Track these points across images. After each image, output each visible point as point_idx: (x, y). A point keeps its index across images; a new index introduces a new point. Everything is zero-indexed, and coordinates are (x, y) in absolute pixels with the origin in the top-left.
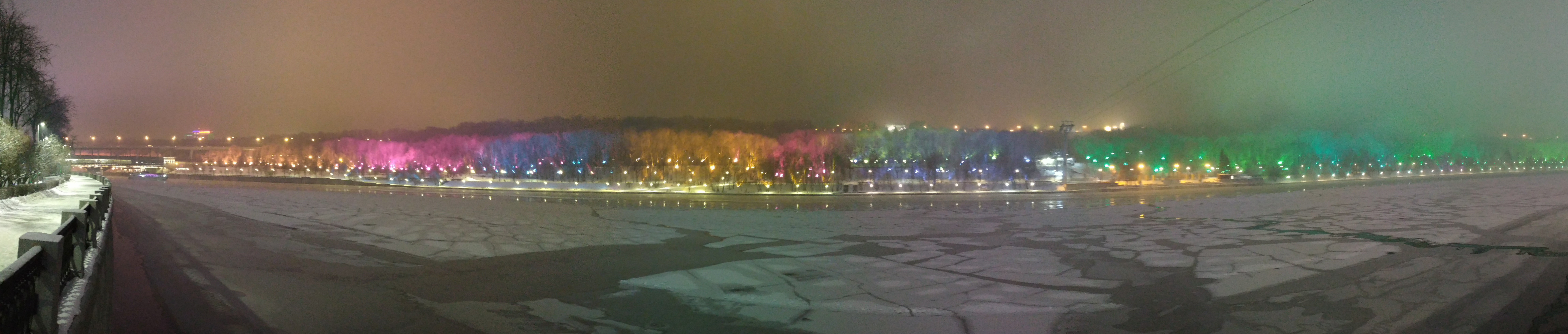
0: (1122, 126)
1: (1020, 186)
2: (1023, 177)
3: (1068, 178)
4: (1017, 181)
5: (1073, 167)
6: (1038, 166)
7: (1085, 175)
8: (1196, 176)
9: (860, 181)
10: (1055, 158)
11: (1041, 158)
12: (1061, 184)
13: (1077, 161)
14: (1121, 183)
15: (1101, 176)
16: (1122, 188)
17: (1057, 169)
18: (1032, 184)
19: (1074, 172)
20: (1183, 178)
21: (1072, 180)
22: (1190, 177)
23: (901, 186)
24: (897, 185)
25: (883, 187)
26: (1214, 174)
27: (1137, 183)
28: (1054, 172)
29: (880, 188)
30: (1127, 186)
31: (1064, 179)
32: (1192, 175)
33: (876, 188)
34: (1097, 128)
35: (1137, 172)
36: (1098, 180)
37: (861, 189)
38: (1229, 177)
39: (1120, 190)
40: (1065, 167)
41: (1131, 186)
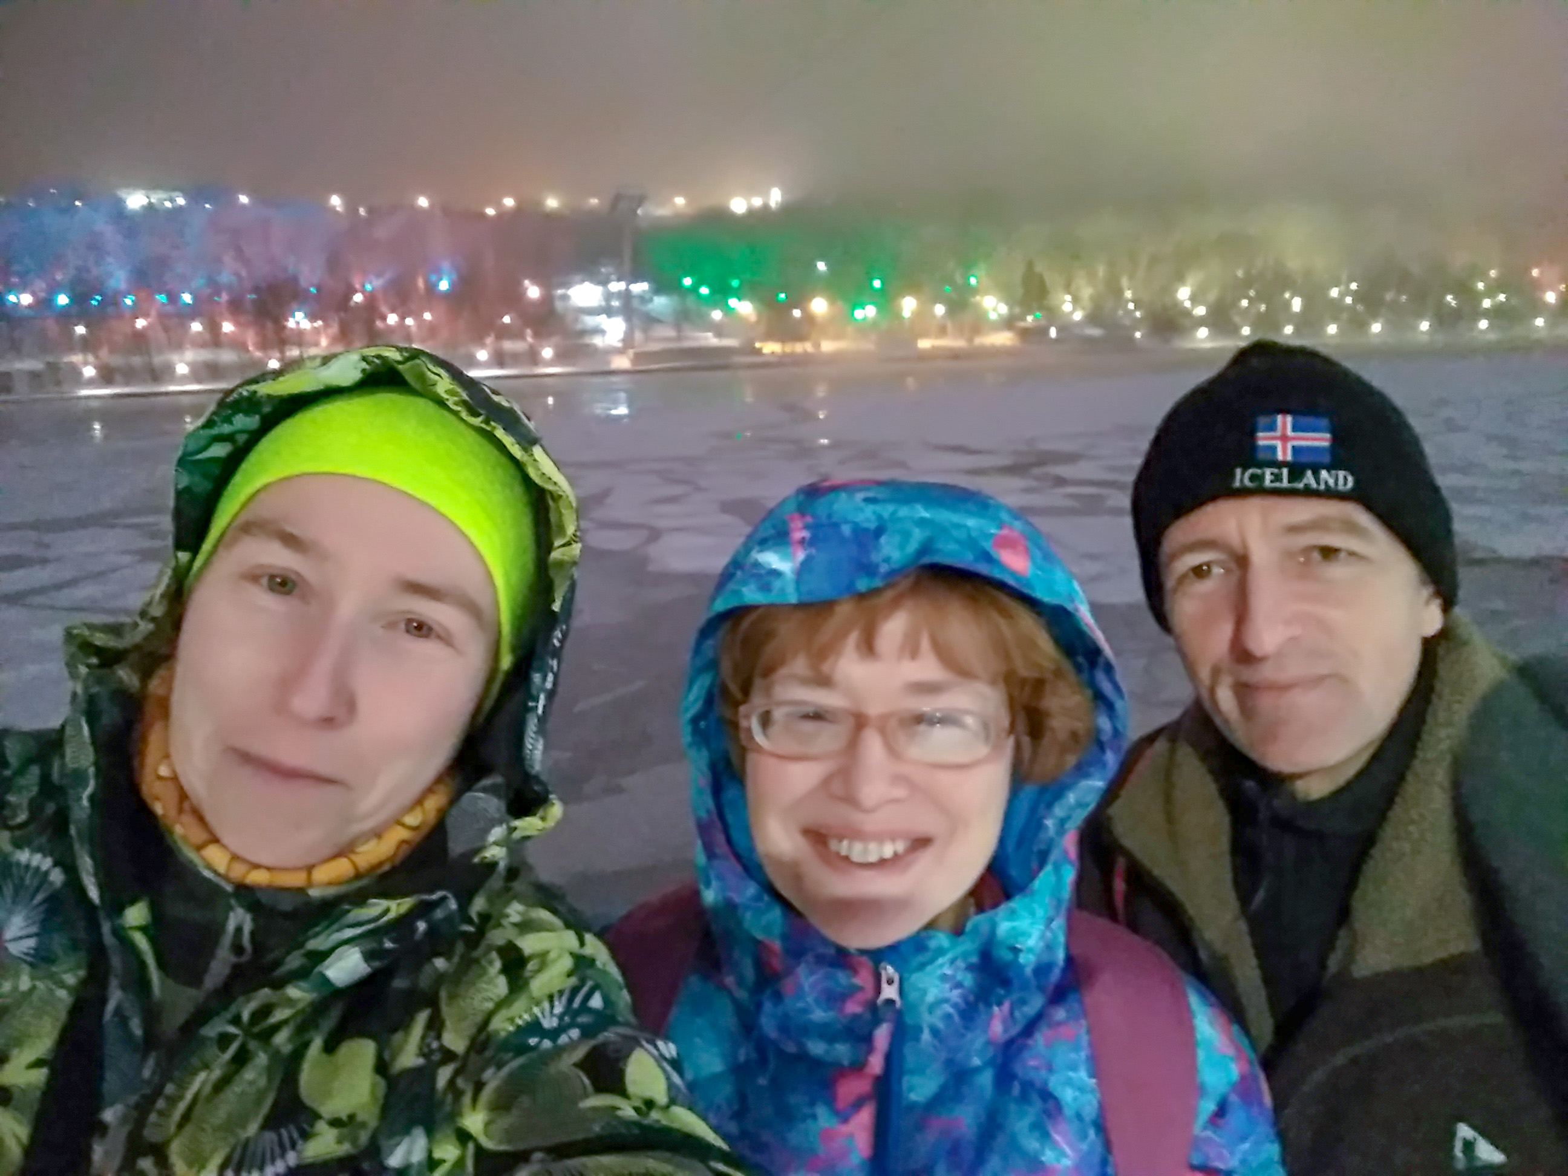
0: (776, 197)
1: (515, 359)
2: (521, 336)
3: (638, 335)
4: (509, 345)
5: (650, 306)
6: (559, 305)
7: (678, 327)
8: (960, 331)
9: (50, 359)
10: (604, 282)
11: (567, 285)
12: (620, 352)
13: (659, 288)
14: (770, 348)
15: (719, 330)
16: (772, 359)
17: (608, 311)
18: (547, 353)
19: (651, 320)
20: (925, 335)
21: (647, 339)
22: (942, 331)
23: (182, 369)
24: (169, 369)
25: (129, 375)
26: (1008, 323)
27: (808, 347)
28: (602, 320)
29: (118, 377)
30: (784, 355)
31: (628, 341)
32: (949, 325)
33: (107, 376)
34: (709, 201)
35: (809, 318)
36: (710, 340)
37: (58, 383)
38: (1045, 331)
39: (766, 365)
40: (628, 307)
41: (793, 355)
